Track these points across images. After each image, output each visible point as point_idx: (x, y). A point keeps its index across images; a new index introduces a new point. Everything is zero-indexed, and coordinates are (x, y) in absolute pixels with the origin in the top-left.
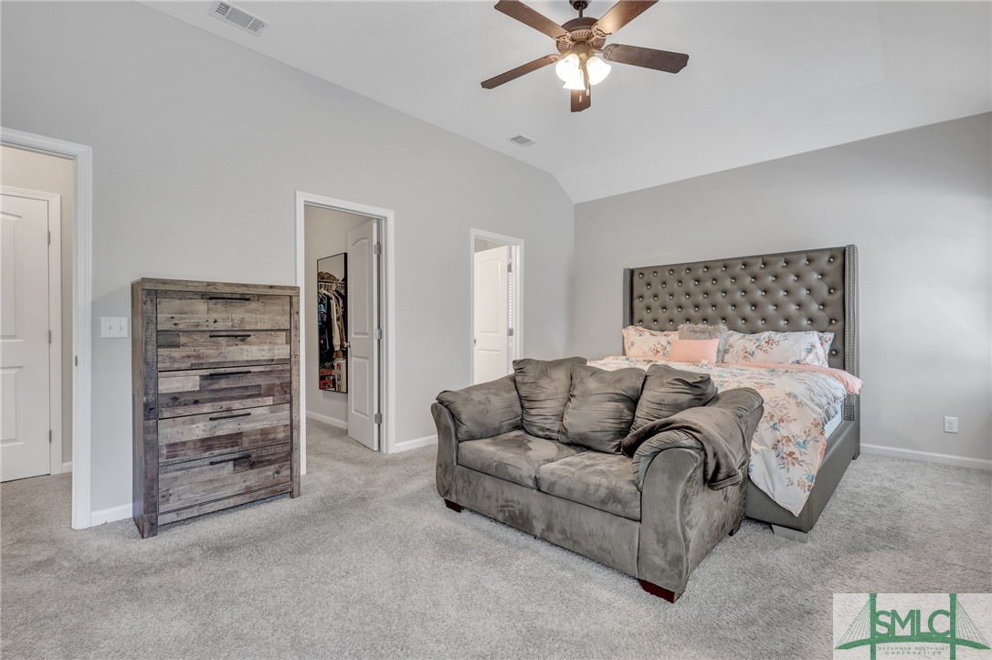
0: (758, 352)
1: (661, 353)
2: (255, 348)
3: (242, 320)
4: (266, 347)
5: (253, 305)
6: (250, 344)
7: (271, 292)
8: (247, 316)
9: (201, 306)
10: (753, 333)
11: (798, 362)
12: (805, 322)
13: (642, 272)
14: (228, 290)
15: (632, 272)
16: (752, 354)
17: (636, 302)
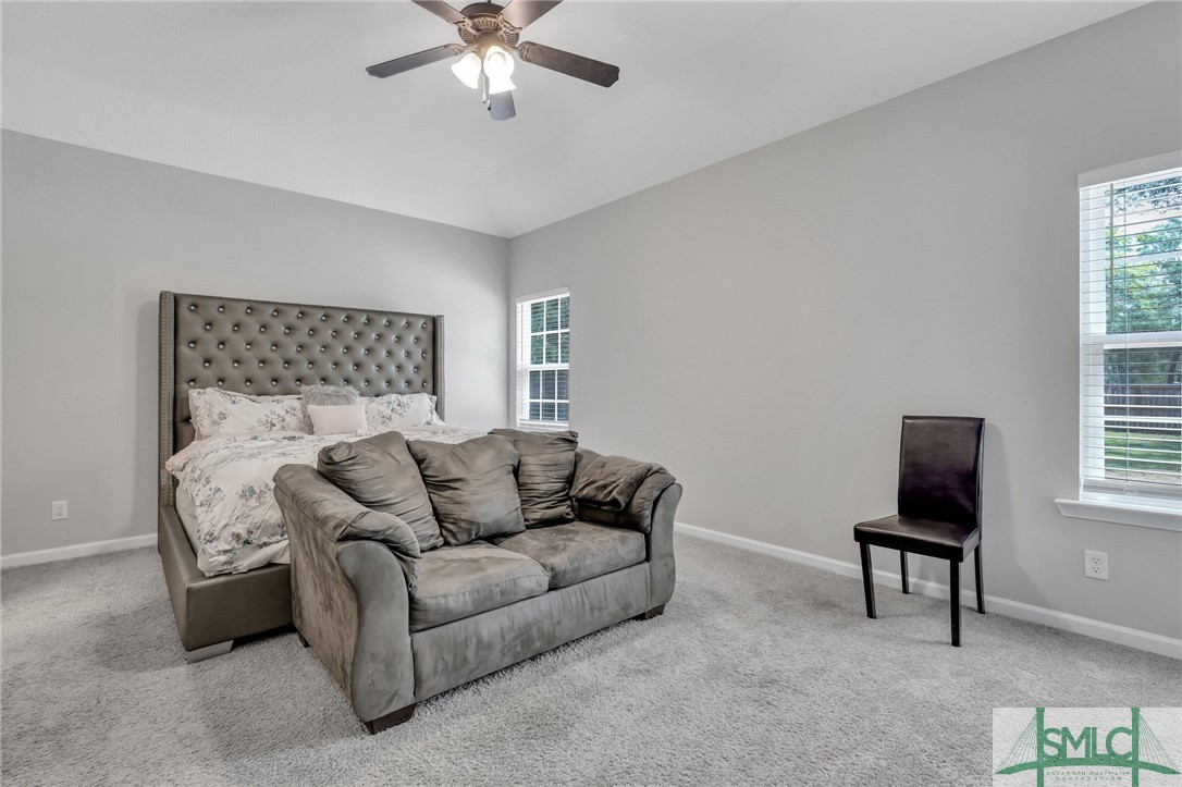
0: (394, 416)
1: (278, 426)
10: (377, 396)
11: (428, 423)
12: (403, 385)
13: (197, 303)
15: (177, 299)
16: (390, 419)
17: (183, 349)
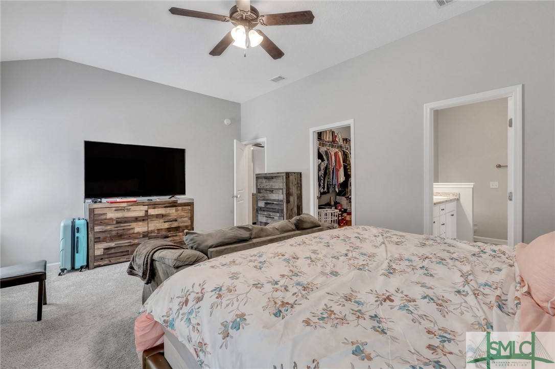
2: (274, 195)
3: (272, 185)
4: (277, 195)
5: (274, 180)
6: (274, 193)
7: (278, 175)
8: (273, 184)
9: (264, 181)
14: (269, 175)
